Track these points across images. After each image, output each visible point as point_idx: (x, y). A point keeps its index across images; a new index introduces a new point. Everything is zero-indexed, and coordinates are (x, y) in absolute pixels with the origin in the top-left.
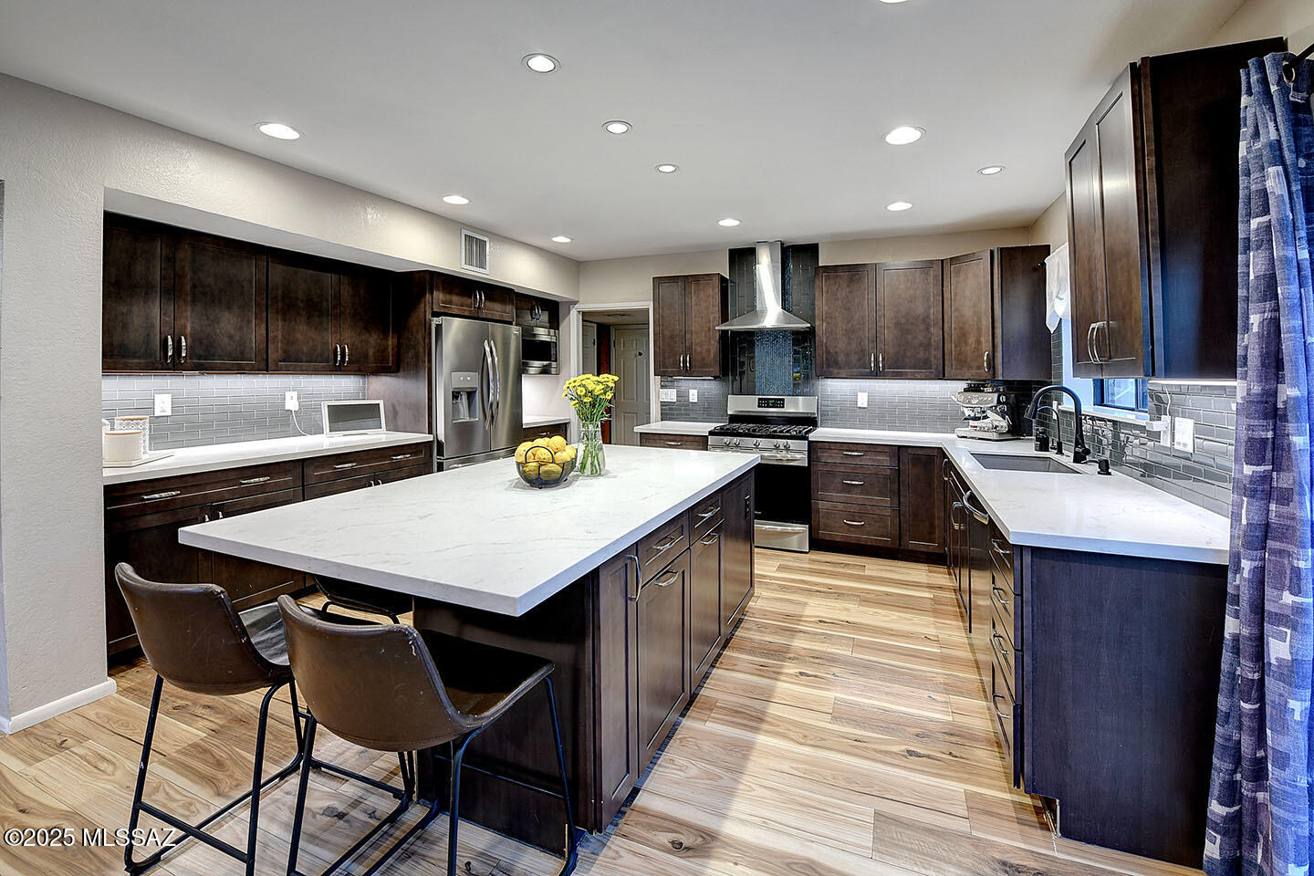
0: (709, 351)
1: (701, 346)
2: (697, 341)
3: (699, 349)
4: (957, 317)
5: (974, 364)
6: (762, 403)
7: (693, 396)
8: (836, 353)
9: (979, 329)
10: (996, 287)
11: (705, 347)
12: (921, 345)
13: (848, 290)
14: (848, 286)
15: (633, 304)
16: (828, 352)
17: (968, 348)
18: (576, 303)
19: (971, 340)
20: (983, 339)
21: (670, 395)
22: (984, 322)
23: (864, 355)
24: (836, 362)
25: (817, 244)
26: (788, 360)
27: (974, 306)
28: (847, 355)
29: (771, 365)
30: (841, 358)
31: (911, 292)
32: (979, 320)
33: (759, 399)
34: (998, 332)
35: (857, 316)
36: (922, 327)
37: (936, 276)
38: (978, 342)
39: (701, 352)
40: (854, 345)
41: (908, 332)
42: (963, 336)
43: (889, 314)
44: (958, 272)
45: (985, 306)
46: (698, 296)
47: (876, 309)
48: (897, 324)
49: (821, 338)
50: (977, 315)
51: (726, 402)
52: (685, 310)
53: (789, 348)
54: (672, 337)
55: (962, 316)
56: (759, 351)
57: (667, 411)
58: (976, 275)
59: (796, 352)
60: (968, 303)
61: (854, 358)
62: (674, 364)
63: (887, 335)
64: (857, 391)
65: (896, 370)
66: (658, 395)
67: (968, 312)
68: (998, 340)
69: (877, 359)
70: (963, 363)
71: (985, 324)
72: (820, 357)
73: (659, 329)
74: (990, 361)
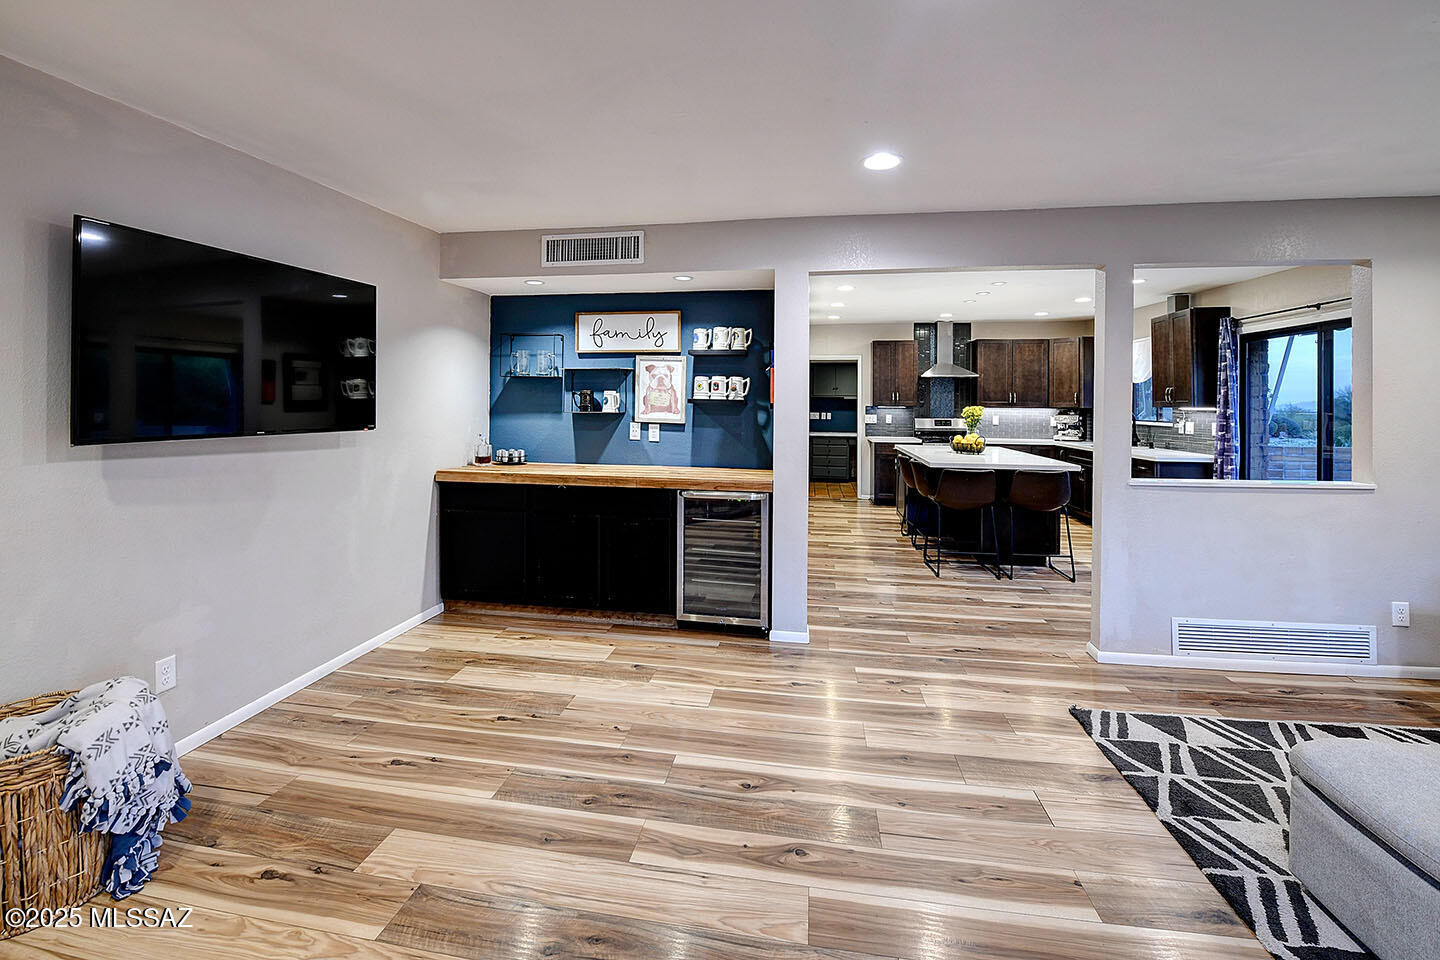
0: (911, 390)
1: (906, 387)
2: (903, 384)
3: (904, 389)
4: (1056, 372)
5: (1069, 400)
6: (936, 423)
7: (889, 419)
8: (989, 391)
9: (1071, 380)
10: (1081, 357)
11: (908, 388)
12: (1036, 387)
13: (996, 355)
14: (997, 352)
15: (846, 356)
16: (984, 391)
17: (1064, 390)
19: (1066, 387)
20: (1073, 386)
21: (872, 419)
22: (1074, 377)
23: (1005, 393)
24: (989, 397)
25: (970, 324)
26: (951, 396)
27: (1068, 367)
28: (995, 393)
29: (941, 399)
30: (992, 395)
31: (1032, 357)
32: (1071, 376)
33: (935, 421)
34: (1082, 382)
35: (1002, 370)
36: (1037, 377)
37: (1045, 349)
38: (1071, 387)
39: (905, 391)
40: (999, 388)
41: (1029, 380)
42: (1061, 384)
43: (1019, 369)
44: (1058, 348)
45: (1075, 367)
46: (904, 354)
47: (1013, 366)
48: (1024, 376)
49: (981, 383)
50: (1071, 372)
51: (913, 423)
52: (895, 363)
53: (952, 388)
54: (886, 381)
55: (1061, 372)
56: (933, 390)
57: (870, 429)
58: (1070, 351)
59: (956, 391)
60: (1064, 365)
61: (999, 396)
62: (887, 398)
63: (1018, 382)
64: (993, 415)
65: (1023, 402)
66: (863, 419)
67: (1064, 371)
68: (1082, 387)
69: (1013, 397)
70: (1060, 398)
71: (1075, 377)
72: (980, 394)
73: (877, 375)
74: (1078, 397)
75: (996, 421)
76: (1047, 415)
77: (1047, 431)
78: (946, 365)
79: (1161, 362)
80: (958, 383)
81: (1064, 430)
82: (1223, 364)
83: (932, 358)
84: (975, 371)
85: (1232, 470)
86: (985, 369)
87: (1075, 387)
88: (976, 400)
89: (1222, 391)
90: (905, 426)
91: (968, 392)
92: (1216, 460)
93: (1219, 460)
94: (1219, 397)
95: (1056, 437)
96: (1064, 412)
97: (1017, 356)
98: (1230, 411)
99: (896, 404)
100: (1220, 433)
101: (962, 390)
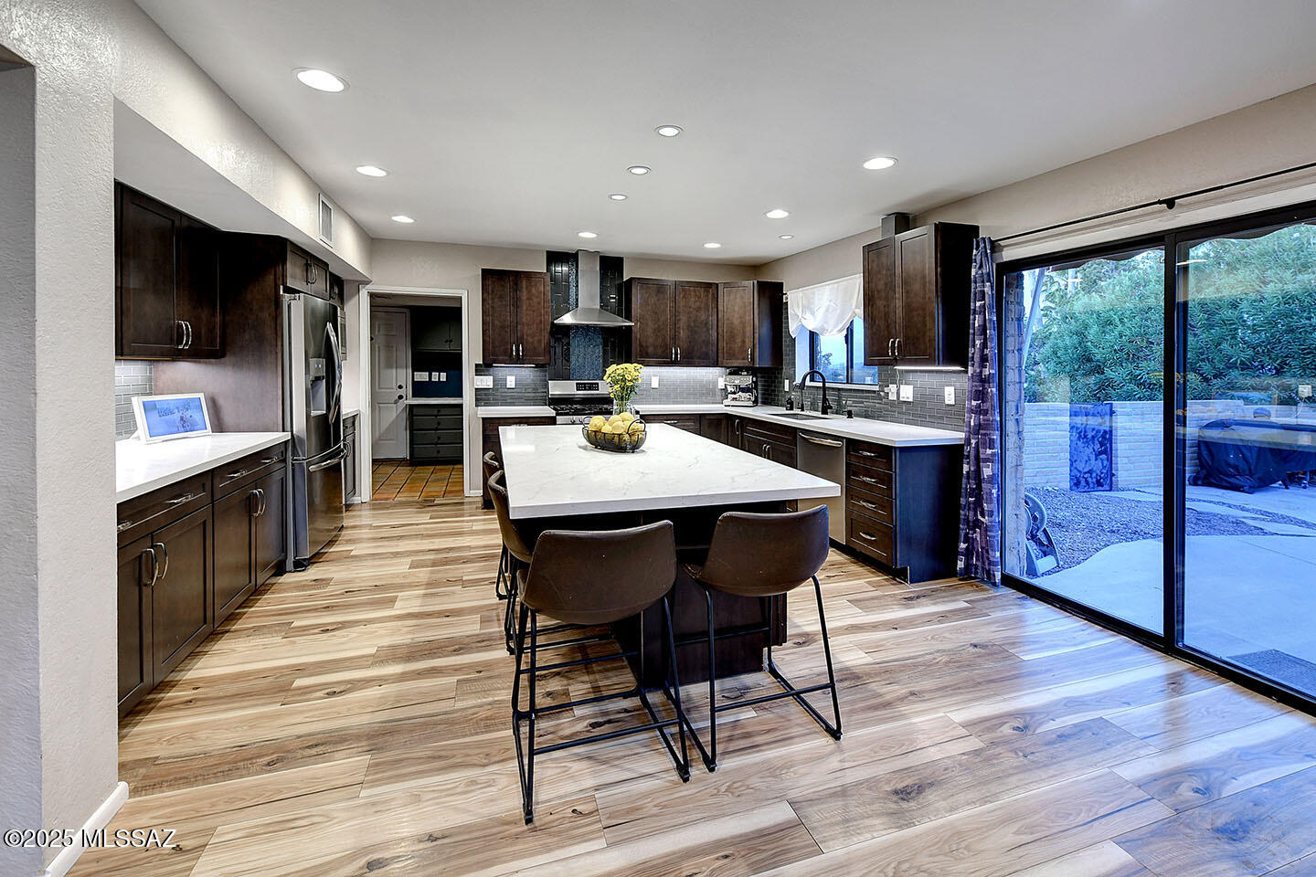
0: (540, 341)
1: (533, 337)
2: (529, 332)
3: (530, 340)
4: (727, 324)
5: (741, 357)
6: (579, 387)
7: (511, 382)
8: (647, 347)
9: (744, 333)
10: (756, 306)
11: (536, 338)
12: (704, 341)
13: (656, 298)
14: (656, 295)
15: (444, 291)
16: (641, 346)
17: (736, 346)
18: (368, 282)
19: (739, 340)
20: (747, 340)
21: (486, 382)
23: (666, 349)
24: (647, 353)
25: (622, 259)
26: (599, 351)
27: (741, 318)
28: (655, 348)
29: (585, 355)
30: (651, 350)
31: (698, 304)
32: (744, 328)
33: (577, 384)
34: (757, 335)
35: (662, 319)
36: (705, 329)
37: (713, 294)
38: (744, 342)
39: (533, 343)
40: (660, 341)
41: (695, 332)
42: (732, 337)
43: (683, 319)
44: (730, 293)
45: (748, 318)
46: (529, 292)
47: (675, 314)
48: (689, 326)
49: (636, 334)
50: (743, 323)
51: (546, 386)
52: (516, 303)
53: (600, 340)
54: (503, 327)
55: (732, 323)
56: (574, 343)
57: (482, 397)
58: (742, 297)
59: (605, 345)
60: (736, 316)
61: (660, 351)
62: (505, 353)
63: (683, 334)
64: (652, 376)
65: (688, 360)
66: (472, 382)
67: (736, 322)
68: (756, 341)
69: (676, 352)
70: (732, 356)
71: (749, 330)
72: (635, 348)
73: (489, 319)
74: (752, 354)
75: (655, 384)
76: (715, 376)
77: (714, 395)
78: (589, 311)
79: (880, 303)
80: (607, 334)
81: (734, 393)
82: (978, 304)
83: (572, 300)
84: (629, 317)
85: (993, 454)
86: (642, 317)
87: (749, 343)
88: (631, 357)
89: (978, 342)
90: (535, 390)
91: (619, 346)
92: (968, 441)
93: (973, 441)
94: (971, 350)
95: (726, 402)
96: (735, 371)
97: (681, 303)
98: (986, 372)
99: (518, 360)
100: (974, 403)
101: (613, 343)
